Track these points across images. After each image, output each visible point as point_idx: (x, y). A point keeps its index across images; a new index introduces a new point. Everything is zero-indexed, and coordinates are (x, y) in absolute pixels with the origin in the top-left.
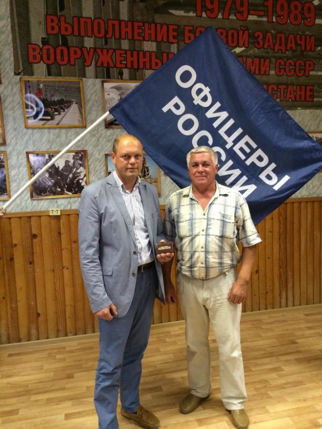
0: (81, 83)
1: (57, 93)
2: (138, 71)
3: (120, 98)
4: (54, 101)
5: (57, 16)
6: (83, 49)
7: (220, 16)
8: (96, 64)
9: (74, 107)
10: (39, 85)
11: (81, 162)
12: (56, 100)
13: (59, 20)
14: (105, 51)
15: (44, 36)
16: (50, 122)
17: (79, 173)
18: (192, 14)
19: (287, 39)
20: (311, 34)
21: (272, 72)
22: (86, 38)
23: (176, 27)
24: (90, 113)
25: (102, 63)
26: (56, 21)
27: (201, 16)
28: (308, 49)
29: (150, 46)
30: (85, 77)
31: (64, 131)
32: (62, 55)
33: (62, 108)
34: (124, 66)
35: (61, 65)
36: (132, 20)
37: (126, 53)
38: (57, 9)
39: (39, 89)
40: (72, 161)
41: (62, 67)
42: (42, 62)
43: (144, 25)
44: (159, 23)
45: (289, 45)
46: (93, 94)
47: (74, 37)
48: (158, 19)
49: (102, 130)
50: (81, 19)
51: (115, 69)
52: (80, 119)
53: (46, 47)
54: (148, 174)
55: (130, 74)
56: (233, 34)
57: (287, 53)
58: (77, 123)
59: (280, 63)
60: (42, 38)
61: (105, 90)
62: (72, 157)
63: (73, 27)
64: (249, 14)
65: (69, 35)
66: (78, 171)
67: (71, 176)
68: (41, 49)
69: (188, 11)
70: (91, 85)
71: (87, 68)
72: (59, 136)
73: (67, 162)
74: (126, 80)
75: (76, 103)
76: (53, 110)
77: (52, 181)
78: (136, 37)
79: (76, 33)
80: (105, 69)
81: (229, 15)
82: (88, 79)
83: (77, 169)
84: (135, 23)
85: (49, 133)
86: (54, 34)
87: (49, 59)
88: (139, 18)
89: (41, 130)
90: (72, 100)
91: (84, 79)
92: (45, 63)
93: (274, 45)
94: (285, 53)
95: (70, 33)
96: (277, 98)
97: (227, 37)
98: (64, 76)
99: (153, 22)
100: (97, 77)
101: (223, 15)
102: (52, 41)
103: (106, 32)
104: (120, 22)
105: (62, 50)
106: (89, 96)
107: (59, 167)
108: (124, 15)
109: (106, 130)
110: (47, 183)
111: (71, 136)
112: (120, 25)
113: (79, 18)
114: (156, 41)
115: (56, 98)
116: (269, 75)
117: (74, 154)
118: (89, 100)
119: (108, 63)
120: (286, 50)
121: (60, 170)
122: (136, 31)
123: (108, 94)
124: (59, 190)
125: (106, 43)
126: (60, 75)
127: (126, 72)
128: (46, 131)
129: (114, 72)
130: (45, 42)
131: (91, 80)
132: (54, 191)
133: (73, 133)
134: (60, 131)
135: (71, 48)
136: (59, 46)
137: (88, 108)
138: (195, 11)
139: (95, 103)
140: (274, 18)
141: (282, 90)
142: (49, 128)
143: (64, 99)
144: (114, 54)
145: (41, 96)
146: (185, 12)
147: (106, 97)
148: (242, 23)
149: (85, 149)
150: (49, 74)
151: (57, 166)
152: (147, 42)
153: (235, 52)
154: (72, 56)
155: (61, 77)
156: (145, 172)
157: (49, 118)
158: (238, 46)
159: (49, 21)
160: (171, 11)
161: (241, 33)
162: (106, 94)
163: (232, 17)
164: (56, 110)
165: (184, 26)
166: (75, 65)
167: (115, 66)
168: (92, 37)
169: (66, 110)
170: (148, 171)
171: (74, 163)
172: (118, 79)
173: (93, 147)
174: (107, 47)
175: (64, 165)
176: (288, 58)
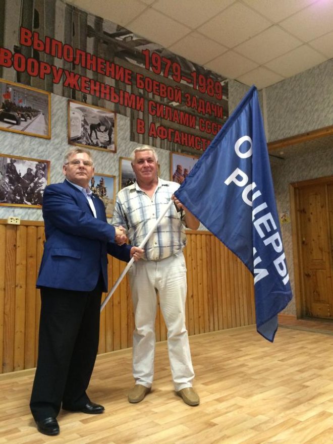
0: (49, 97)
1: (26, 100)
2: (99, 100)
3: (83, 119)
4: (22, 107)
5: (31, 31)
6: (53, 67)
7: (162, 74)
8: (64, 83)
9: (40, 117)
10: (8, 88)
11: (43, 173)
12: (24, 106)
13: (33, 36)
14: (72, 75)
15: (16, 45)
16: (15, 127)
17: (40, 183)
18: (142, 66)
19: (205, 105)
20: (220, 105)
21: (197, 127)
22: (56, 59)
23: (131, 72)
24: (54, 127)
25: (69, 84)
26: (30, 35)
27: (149, 70)
28: (219, 116)
29: (110, 81)
30: (52, 92)
31: (28, 138)
32: (33, 66)
33: (29, 116)
34: (88, 92)
35: (30, 76)
36: (96, 55)
37: (90, 81)
38: (32, 25)
39: (8, 92)
40: (35, 170)
41: (32, 77)
42: (12, 68)
43: (106, 63)
44: (118, 65)
45: (207, 110)
46: (58, 110)
47: (45, 55)
48: (117, 61)
49: (65, 145)
50: (53, 41)
51: (80, 92)
52: (46, 130)
53: (18, 55)
54: (105, 195)
55: (93, 100)
56: (171, 90)
57: (206, 115)
58: (42, 134)
59: (202, 121)
60: (15, 46)
61: (71, 109)
62: (35, 166)
63: (45, 45)
64: (181, 78)
65: (41, 51)
66: (40, 181)
67: (32, 185)
68: (13, 56)
69: (140, 63)
70: (58, 101)
71: (55, 85)
72: (22, 142)
73: (29, 170)
74: (89, 104)
75: (43, 114)
76: (20, 115)
77: (12, 187)
78: (99, 71)
79: (48, 51)
80: (71, 90)
81: (168, 75)
82: (55, 95)
83: (39, 179)
84: (99, 59)
85: (13, 137)
86: (27, 47)
87: (19, 66)
88: (102, 56)
89: (4, 132)
90: (39, 110)
91: (52, 94)
92: (16, 70)
93: (198, 108)
94: (205, 115)
95: (42, 50)
96: (201, 148)
97: (167, 91)
98: (34, 86)
99: (113, 62)
100: (63, 95)
101: (164, 73)
102: (24, 52)
103: (74, 59)
104: (87, 54)
105: (33, 63)
106: (55, 111)
107: (20, 173)
108: (90, 49)
109: (69, 146)
110: (6, 188)
111: (34, 144)
112: (86, 56)
113: (52, 39)
114: (115, 78)
115: (24, 105)
116: (195, 128)
117: (37, 163)
118: (55, 115)
119: (74, 86)
120: (206, 113)
121: (22, 177)
122: (99, 66)
123: (74, 113)
124: (19, 198)
125: (74, 68)
126: (28, 84)
127: (89, 98)
128: (9, 134)
129: (79, 94)
130: (17, 50)
131: (58, 96)
132: (13, 199)
133: (37, 142)
134: (24, 138)
135: (41, 63)
136: (31, 58)
137: (53, 121)
138: (145, 64)
139: (60, 118)
140: (197, 87)
141: (204, 143)
142: (13, 132)
143: (32, 108)
144: (80, 79)
145: (9, 100)
146: (137, 62)
147: (71, 115)
148: (177, 84)
149: (48, 160)
150: (19, 81)
151: (18, 173)
152: (108, 78)
153: (172, 105)
154: (42, 71)
155: (30, 87)
156: (102, 192)
157: (15, 122)
158: (174, 100)
159: (23, 33)
160: (127, 58)
161: (176, 91)
162: (71, 112)
163: (170, 77)
164: (23, 116)
165: (137, 73)
166: (44, 79)
167: (80, 90)
168: (61, 59)
169: (33, 119)
170: (105, 191)
171: (37, 172)
172: (82, 101)
173: (55, 159)
174: (74, 71)
175: (26, 172)
176: (207, 120)
